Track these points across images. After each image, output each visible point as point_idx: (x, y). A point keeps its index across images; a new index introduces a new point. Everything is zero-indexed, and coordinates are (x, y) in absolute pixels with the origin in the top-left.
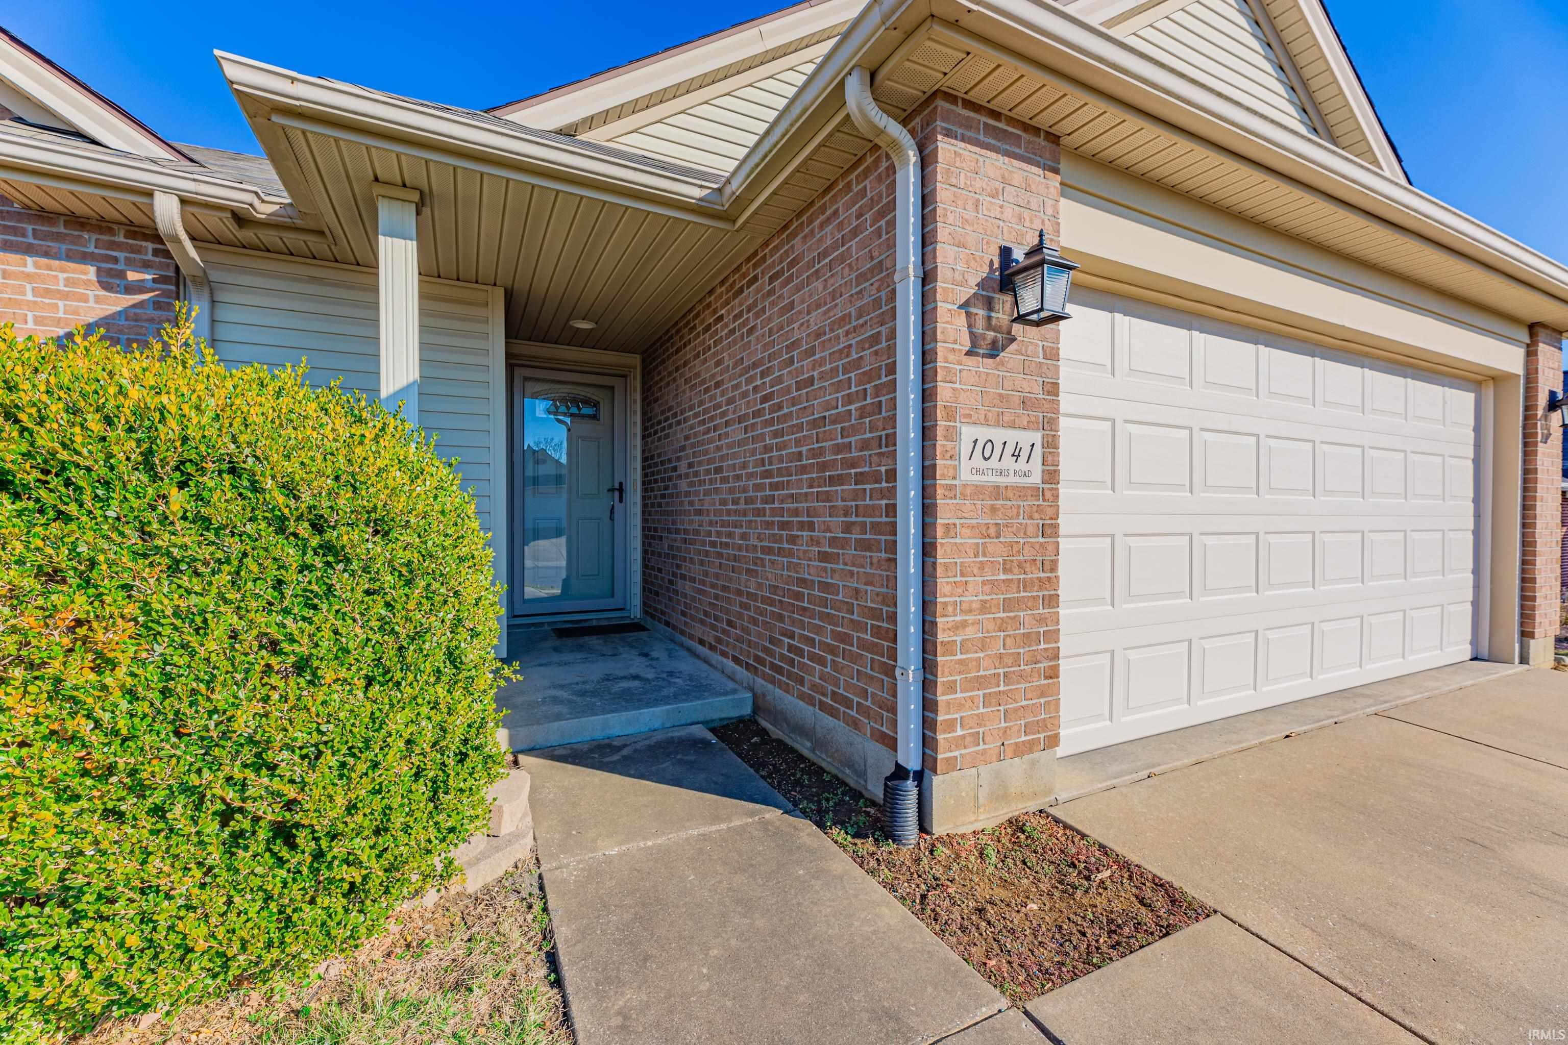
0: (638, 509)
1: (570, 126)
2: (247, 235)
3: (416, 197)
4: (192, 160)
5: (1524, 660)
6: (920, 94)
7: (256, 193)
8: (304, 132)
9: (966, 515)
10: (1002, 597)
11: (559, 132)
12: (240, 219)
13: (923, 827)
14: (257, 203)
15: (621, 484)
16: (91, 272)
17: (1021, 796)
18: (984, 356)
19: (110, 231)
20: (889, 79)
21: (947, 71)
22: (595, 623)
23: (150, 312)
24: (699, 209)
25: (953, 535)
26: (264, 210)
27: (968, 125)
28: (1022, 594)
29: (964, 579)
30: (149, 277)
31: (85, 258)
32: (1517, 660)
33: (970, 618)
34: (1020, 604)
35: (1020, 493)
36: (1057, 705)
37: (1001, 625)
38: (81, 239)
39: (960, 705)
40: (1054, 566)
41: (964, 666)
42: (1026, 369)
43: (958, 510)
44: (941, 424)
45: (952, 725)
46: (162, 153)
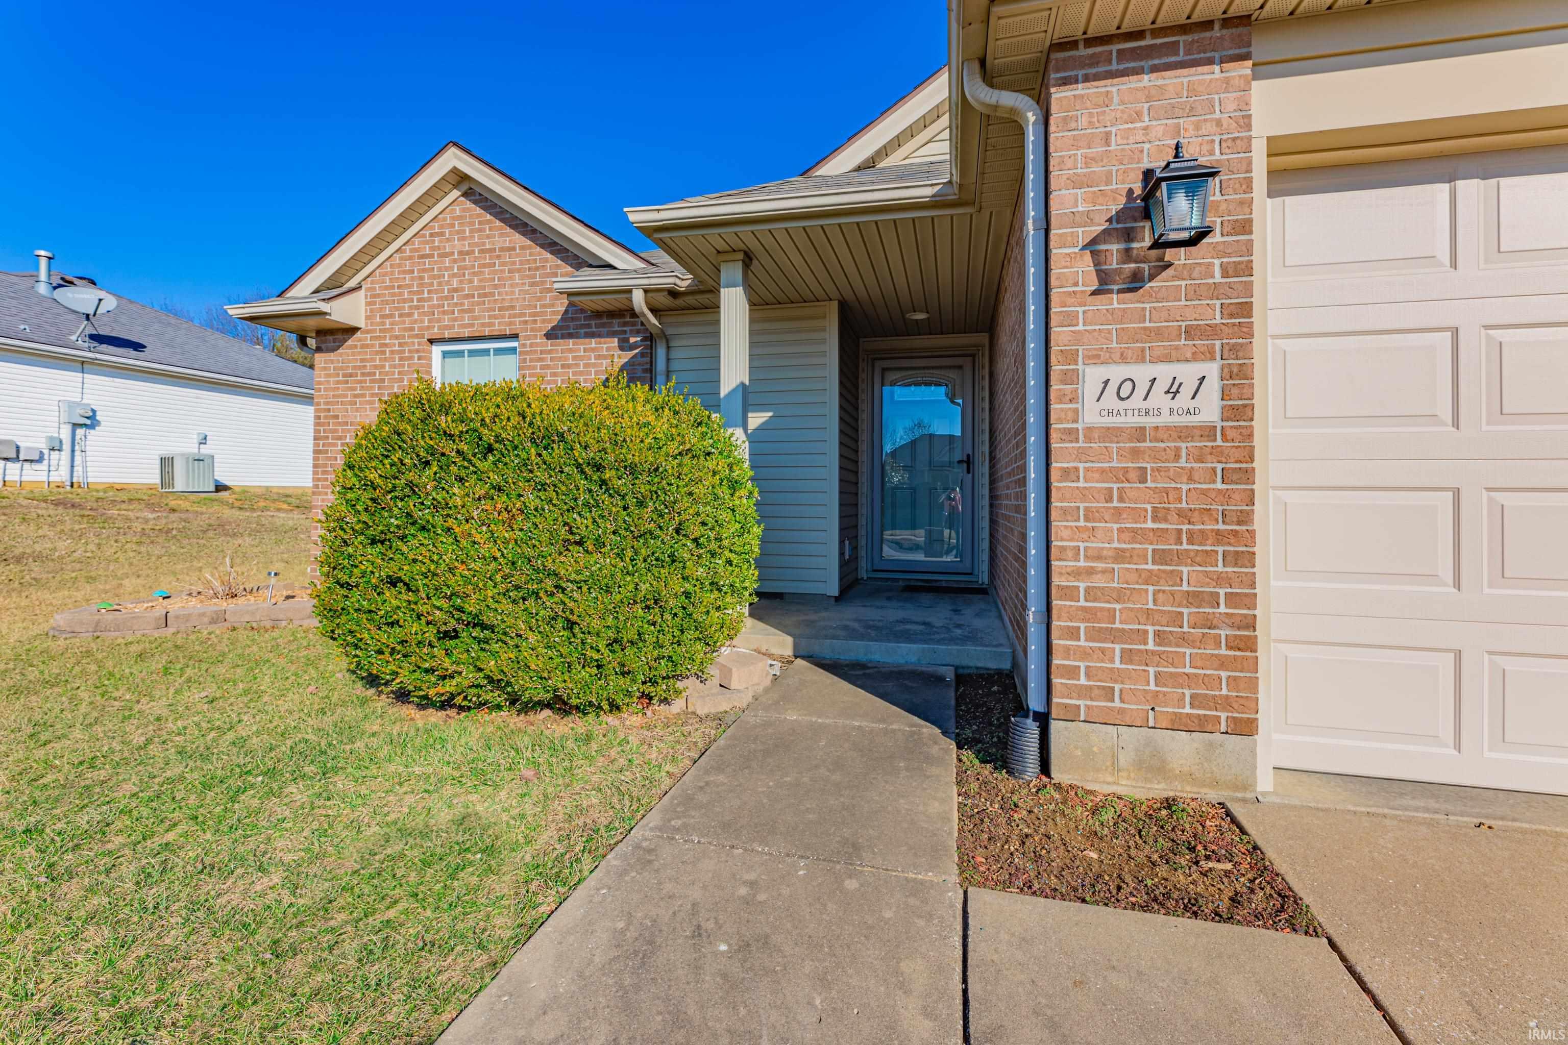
1: (867, 160)
2: (680, 302)
3: (741, 256)
4: (653, 265)
6: (1039, 54)
7: (676, 276)
8: (670, 238)
9: (1092, 459)
10: (1151, 547)
11: (859, 169)
12: (673, 293)
13: (1045, 768)
14: (678, 282)
15: (968, 456)
16: (615, 342)
18: (1120, 291)
19: (623, 316)
20: (995, 59)
21: (1045, 29)
22: (944, 584)
23: (639, 359)
24: (936, 203)
25: (1075, 478)
26: (683, 286)
27: (1094, 61)
28: (1185, 546)
29: (1089, 525)
30: (639, 339)
31: (612, 334)
33: (1100, 565)
34: (1181, 557)
35: (1184, 433)
36: (1253, 685)
37: (1150, 578)
38: (611, 324)
39: (1085, 654)
40: (1245, 518)
41: (1090, 614)
42: (1195, 294)
43: (1081, 454)
44: (1056, 368)
45: (1073, 672)
46: (641, 266)
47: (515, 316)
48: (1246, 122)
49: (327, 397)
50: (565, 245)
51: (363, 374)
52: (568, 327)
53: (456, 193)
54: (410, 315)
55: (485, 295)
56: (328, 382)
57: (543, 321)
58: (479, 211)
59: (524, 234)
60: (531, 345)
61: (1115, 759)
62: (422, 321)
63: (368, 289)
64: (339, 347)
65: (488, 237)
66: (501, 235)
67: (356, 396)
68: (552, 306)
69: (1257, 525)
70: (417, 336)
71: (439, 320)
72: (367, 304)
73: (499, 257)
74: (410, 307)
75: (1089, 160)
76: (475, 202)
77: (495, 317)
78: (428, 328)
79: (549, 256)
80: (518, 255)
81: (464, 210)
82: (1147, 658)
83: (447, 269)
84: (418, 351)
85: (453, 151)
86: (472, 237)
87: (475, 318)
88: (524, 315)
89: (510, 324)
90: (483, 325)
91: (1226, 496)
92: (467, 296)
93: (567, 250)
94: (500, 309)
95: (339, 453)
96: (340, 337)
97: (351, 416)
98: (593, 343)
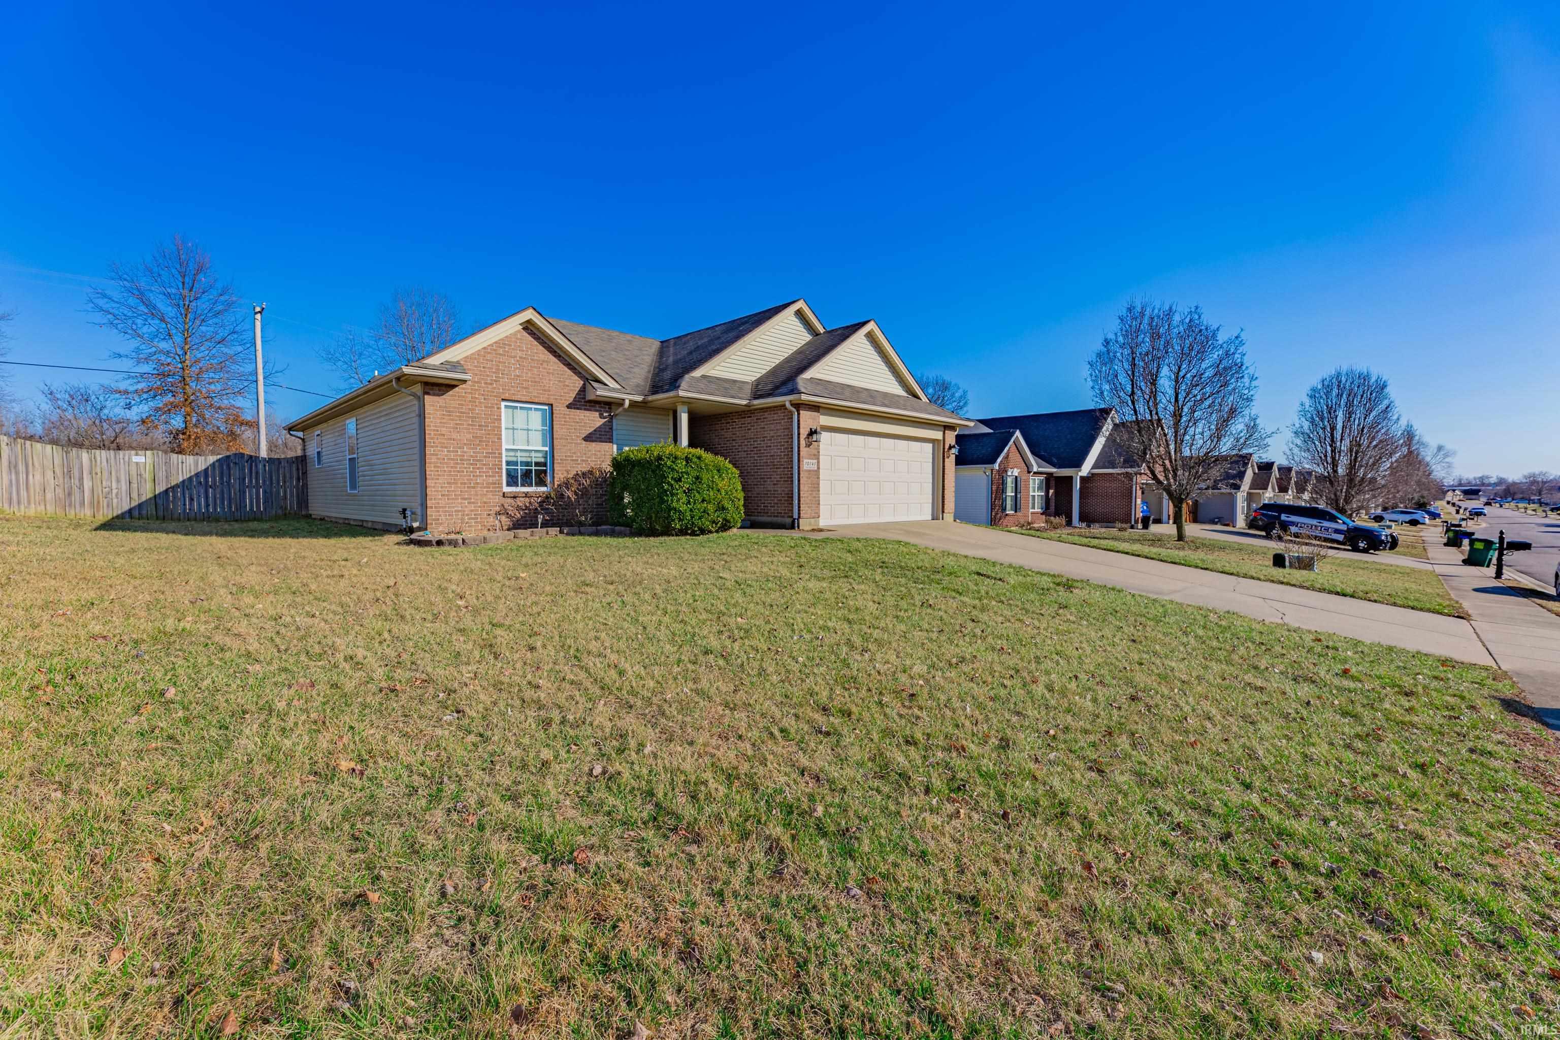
5: (943, 519)
13: (798, 527)
16: (598, 414)
17: (814, 525)
18: (808, 448)
26: (640, 400)
27: (806, 408)
30: (609, 415)
31: (596, 411)
32: (941, 519)
34: (813, 491)
35: (813, 471)
36: (819, 510)
37: (810, 494)
38: (596, 407)
39: (803, 507)
40: (819, 484)
41: (804, 501)
42: (815, 449)
44: (800, 460)
45: (802, 511)
46: (619, 387)
47: (551, 395)
48: (820, 423)
49: (436, 422)
50: (576, 367)
51: (461, 412)
52: (577, 405)
53: (519, 327)
54: (491, 384)
55: (535, 382)
56: (436, 414)
57: (566, 400)
58: (531, 339)
59: (555, 356)
60: (559, 410)
61: (805, 524)
62: (498, 389)
64: (442, 395)
65: (538, 353)
66: (543, 354)
67: (456, 424)
68: (570, 393)
70: (495, 396)
71: (508, 390)
73: (541, 364)
74: (491, 380)
75: (804, 425)
76: (528, 334)
77: (540, 393)
78: (502, 393)
79: (568, 369)
80: (551, 365)
81: (523, 337)
82: (809, 507)
83: (513, 364)
84: (495, 404)
86: (527, 351)
87: (529, 392)
88: (555, 395)
89: (547, 398)
90: (534, 397)
91: (817, 482)
92: (524, 381)
94: (542, 390)
95: (446, 455)
96: (443, 388)
97: (454, 436)
98: (587, 413)
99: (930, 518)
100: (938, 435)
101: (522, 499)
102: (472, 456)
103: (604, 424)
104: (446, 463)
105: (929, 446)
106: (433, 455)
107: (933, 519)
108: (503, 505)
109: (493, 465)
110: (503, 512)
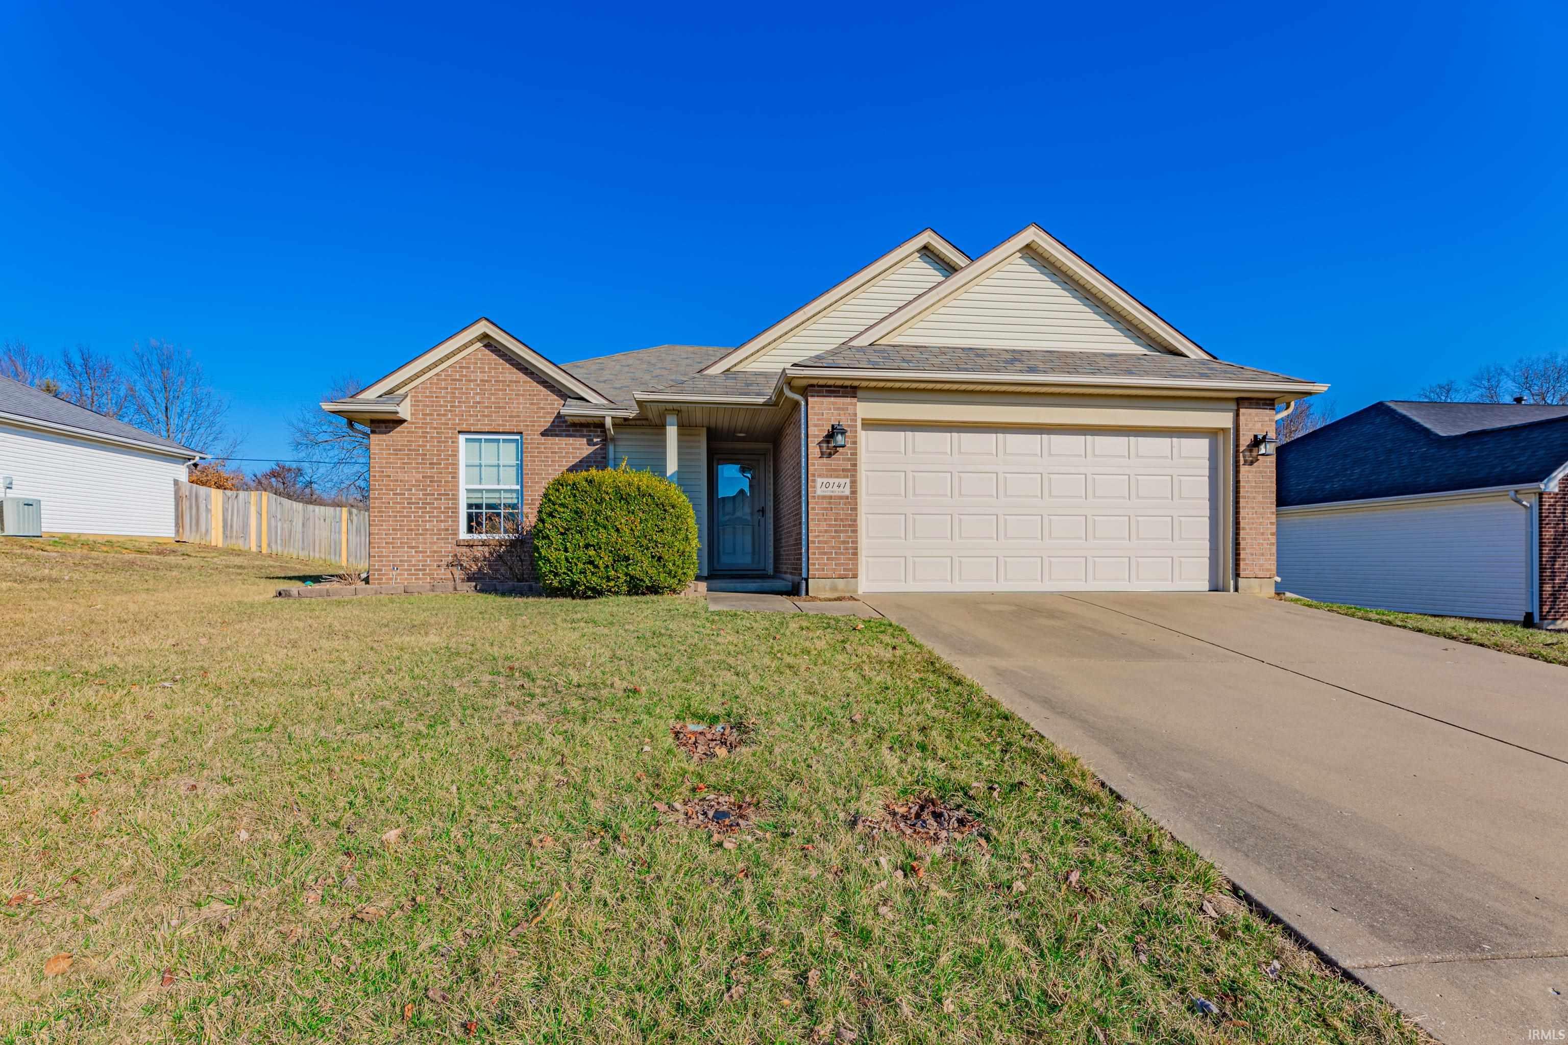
0: (772, 521)
2: (628, 425)
3: (676, 412)
4: (612, 402)
5: (1236, 590)
9: (819, 504)
10: (833, 529)
12: (626, 420)
13: (807, 593)
14: (630, 414)
15: (763, 508)
16: (585, 441)
17: (843, 591)
19: (592, 429)
23: (599, 451)
25: (815, 510)
26: (632, 416)
27: (819, 392)
28: (841, 528)
29: (818, 523)
30: (601, 440)
31: (583, 436)
32: (1232, 589)
33: (821, 534)
34: (841, 531)
35: (841, 498)
36: (857, 564)
37: (833, 537)
38: (582, 431)
39: (817, 559)
40: (855, 521)
41: (818, 548)
42: (844, 459)
43: (816, 503)
44: (810, 478)
45: (814, 564)
46: (605, 402)
47: (520, 421)
48: (855, 415)
49: (381, 463)
50: (553, 383)
51: (409, 450)
52: (555, 431)
53: (479, 345)
54: (444, 415)
55: (500, 407)
56: (382, 454)
57: (539, 426)
58: (494, 357)
59: (526, 374)
60: (531, 439)
61: (825, 588)
62: (454, 420)
63: (412, 396)
64: (389, 432)
65: (501, 373)
66: (510, 373)
67: (404, 463)
68: (545, 417)
69: (858, 522)
70: (450, 429)
71: (466, 420)
72: (412, 406)
73: (508, 386)
74: (445, 410)
75: (818, 420)
76: (492, 351)
77: (506, 421)
78: (459, 424)
79: (542, 388)
80: (521, 386)
81: (484, 355)
82: (832, 559)
83: (472, 389)
84: (451, 438)
85: (484, 322)
86: (490, 372)
87: (492, 420)
88: (526, 421)
89: (517, 426)
90: (499, 425)
91: (851, 515)
92: (487, 407)
93: (554, 387)
94: (510, 417)
95: (392, 499)
96: (391, 425)
97: (401, 476)
98: (571, 440)
99: (1205, 586)
100: (1223, 419)
101: (480, 548)
102: (420, 499)
103: (594, 453)
104: (392, 508)
105: (1202, 445)
106: (376, 498)
107: (1214, 589)
108: (456, 555)
109: (445, 508)
110: (456, 563)
